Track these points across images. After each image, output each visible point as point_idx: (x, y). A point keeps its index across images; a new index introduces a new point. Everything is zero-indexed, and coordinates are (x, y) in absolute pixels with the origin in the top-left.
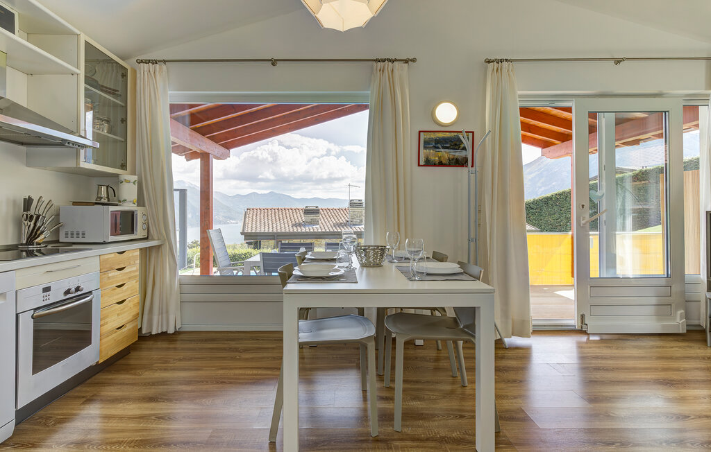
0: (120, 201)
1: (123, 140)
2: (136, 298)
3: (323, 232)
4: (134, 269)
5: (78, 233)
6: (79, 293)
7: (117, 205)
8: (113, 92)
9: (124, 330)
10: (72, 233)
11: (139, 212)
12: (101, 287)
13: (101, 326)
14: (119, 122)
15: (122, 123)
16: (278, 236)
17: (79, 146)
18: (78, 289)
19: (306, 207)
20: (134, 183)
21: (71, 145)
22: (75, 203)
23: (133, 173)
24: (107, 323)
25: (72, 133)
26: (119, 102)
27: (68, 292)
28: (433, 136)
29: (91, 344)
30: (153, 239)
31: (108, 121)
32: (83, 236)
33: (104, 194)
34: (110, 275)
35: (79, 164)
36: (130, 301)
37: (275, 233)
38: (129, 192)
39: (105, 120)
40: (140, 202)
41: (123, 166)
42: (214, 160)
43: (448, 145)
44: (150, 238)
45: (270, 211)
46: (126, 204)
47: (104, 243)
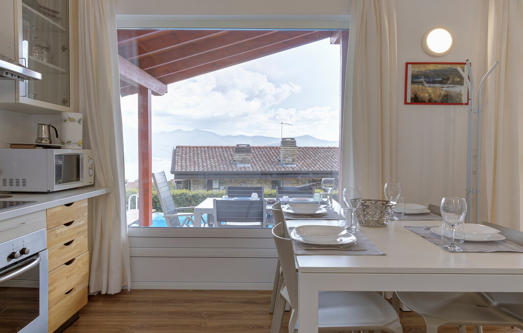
0: (63, 143)
1: (64, 71)
2: (85, 256)
3: (255, 172)
4: (83, 222)
5: (18, 181)
6: (24, 256)
7: (59, 148)
8: (53, 14)
9: (73, 294)
10: (11, 181)
11: (85, 155)
12: (49, 246)
13: (50, 292)
14: (60, 51)
15: (64, 51)
16: (209, 174)
17: (18, 77)
18: (23, 252)
19: (238, 145)
20: (79, 122)
21: (9, 75)
22: (14, 146)
23: (77, 110)
24: (55, 288)
25: (10, 61)
26: (59, 26)
27: (12, 256)
28: (423, 68)
29: (38, 315)
30: (100, 187)
31: (47, 49)
32: (24, 184)
33: (45, 135)
34: (58, 231)
35: (18, 99)
36: (79, 260)
37: (206, 172)
38: (73, 132)
39: (45, 47)
40: (86, 144)
41: (66, 102)
42: (152, 96)
43: (440, 79)
44: (96, 184)
45: (199, 149)
46: (70, 146)
47: (48, 193)
